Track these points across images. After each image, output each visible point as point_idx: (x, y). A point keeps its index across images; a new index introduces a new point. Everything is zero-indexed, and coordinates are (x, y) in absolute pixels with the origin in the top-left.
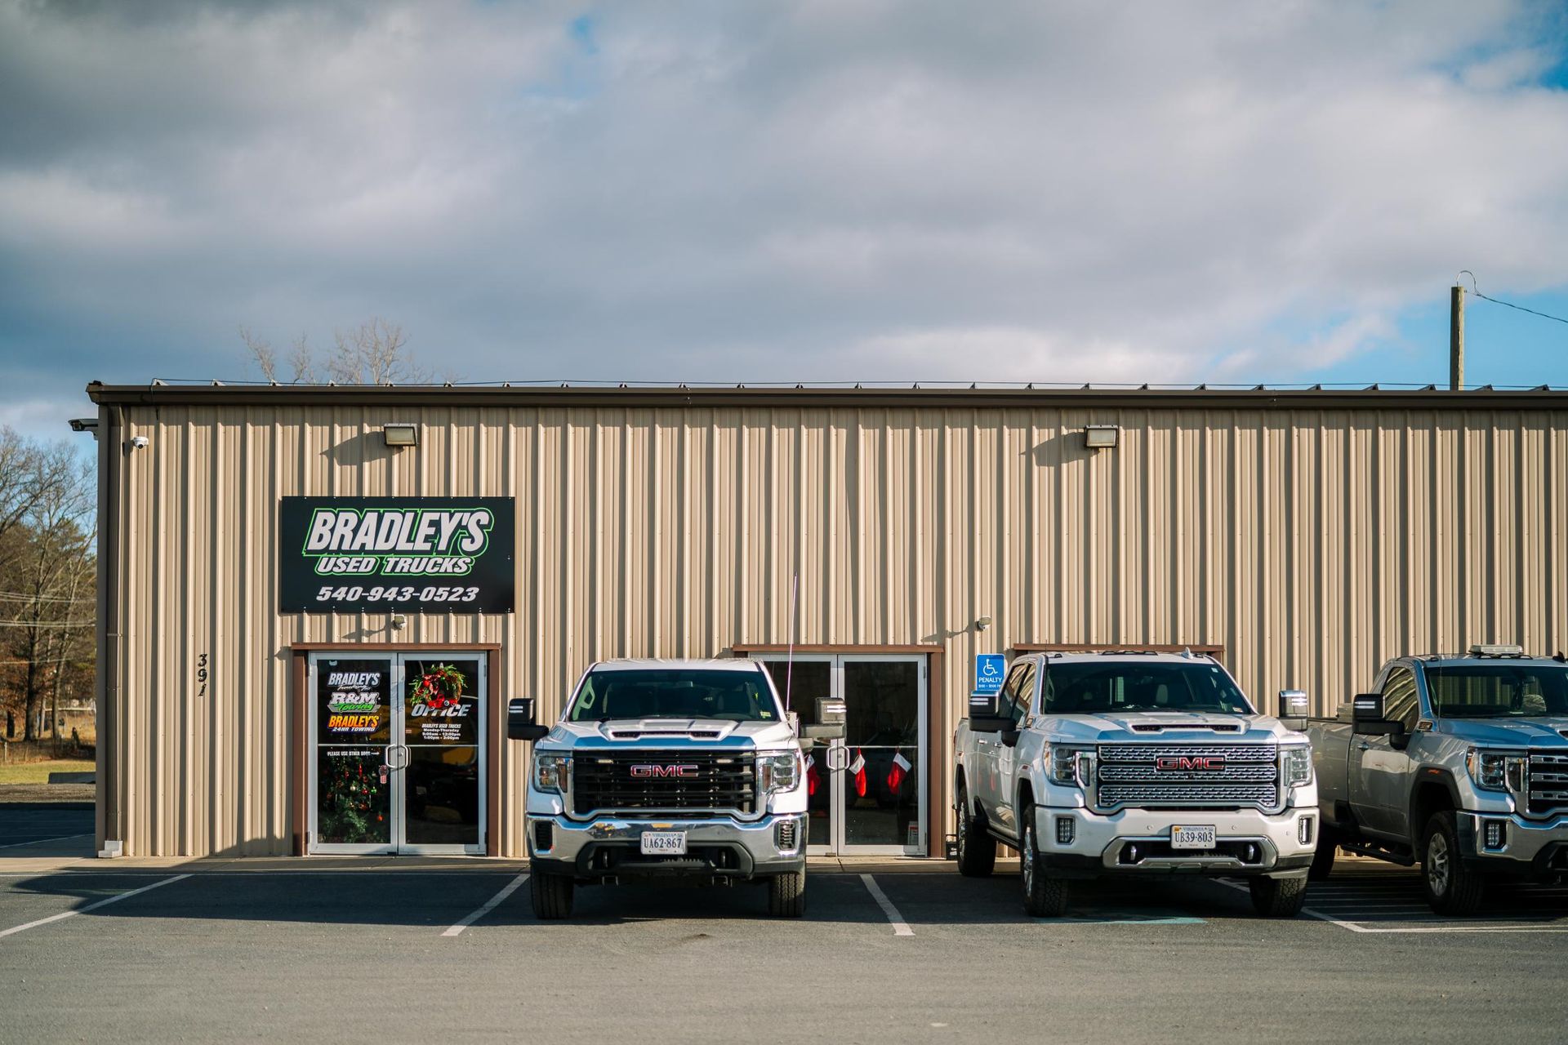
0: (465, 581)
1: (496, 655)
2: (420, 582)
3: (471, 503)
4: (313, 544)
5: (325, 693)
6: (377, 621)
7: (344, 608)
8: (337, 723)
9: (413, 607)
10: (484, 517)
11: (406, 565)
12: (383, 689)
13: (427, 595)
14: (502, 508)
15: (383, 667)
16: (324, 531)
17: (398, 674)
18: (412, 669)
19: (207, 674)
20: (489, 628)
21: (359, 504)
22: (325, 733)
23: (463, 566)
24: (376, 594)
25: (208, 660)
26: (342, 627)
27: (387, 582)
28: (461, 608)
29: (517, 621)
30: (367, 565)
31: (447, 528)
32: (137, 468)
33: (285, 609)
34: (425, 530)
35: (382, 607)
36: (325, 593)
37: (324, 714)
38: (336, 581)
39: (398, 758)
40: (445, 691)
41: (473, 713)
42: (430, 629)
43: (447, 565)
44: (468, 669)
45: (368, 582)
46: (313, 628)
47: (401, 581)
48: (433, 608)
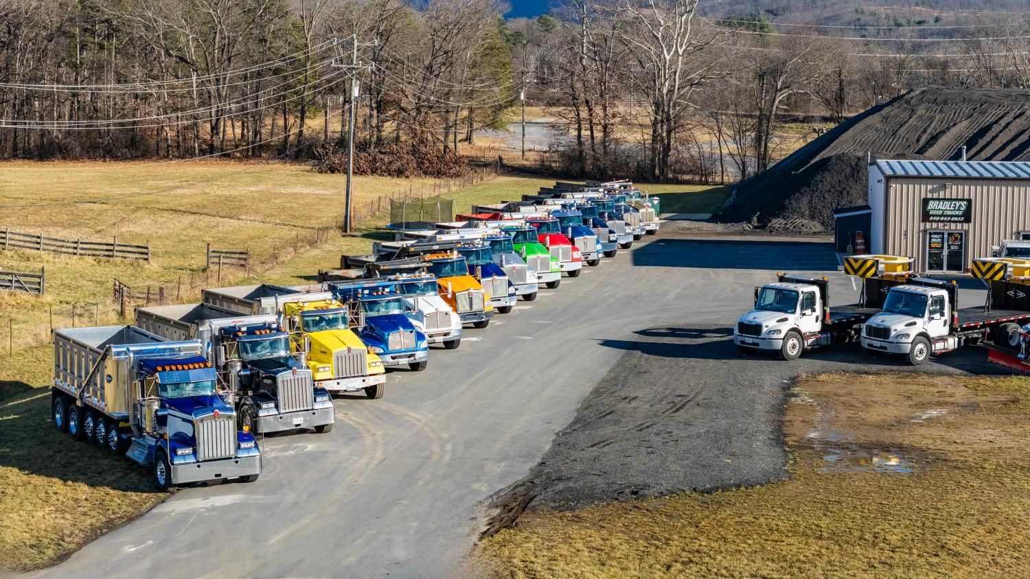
0: (961, 216)
1: (967, 232)
2: (951, 216)
3: (963, 200)
4: (929, 208)
5: (930, 239)
6: (941, 225)
7: (935, 221)
8: (933, 245)
9: (950, 221)
10: (965, 203)
11: (949, 213)
12: (943, 238)
13: (953, 219)
14: (969, 201)
15: (943, 234)
16: (932, 205)
17: (946, 236)
18: (950, 235)
19: (906, 235)
20: (965, 226)
21: (939, 199)
22: (930, 247)
23: (961, 213)
24: (942, 218)
25: (906, 231)
26: (935, 225)
27: (945, 216)
28: (960, 222)
29: (971, 225)
30: (940, 213)
31: (958, 205)
32: (892, 191)
33: (923, 221)
34: (953, 205)
35: (943, 221)
36: (931, 218)
37: (930, 243)
38: (933, 216)
39: (945, 252)
40: (956, 239)
41: (961, 245)
42: (953, 226)
43: (957, 213)
44: (961, 234)
45: (940, 216)
46: (928, 225)
47: (947, 216)
48: (954, 222)
